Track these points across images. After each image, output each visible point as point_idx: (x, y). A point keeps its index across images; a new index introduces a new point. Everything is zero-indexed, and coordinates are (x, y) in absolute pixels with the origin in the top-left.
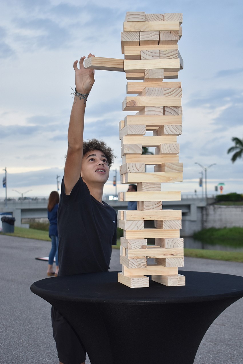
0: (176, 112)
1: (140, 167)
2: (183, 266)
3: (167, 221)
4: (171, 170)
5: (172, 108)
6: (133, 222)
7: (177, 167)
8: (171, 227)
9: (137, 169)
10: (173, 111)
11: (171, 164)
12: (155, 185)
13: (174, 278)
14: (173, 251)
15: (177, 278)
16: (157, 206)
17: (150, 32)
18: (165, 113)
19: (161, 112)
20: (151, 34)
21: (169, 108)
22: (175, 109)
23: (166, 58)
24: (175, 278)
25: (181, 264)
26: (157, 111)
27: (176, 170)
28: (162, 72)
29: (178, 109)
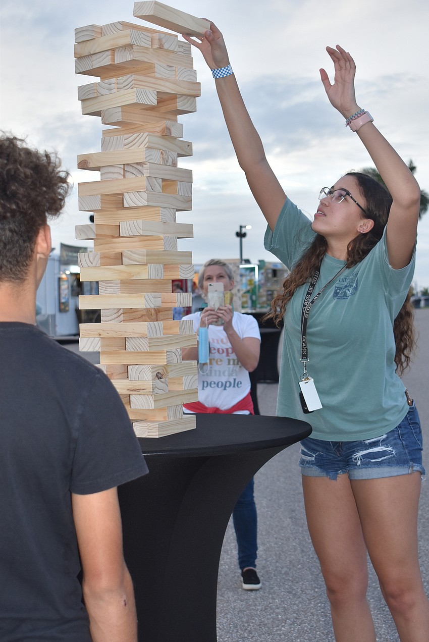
0: (140, 171)
1: (94, 259)
2: (153, 408)
3: (130, 339)
4: (130, 261)
5: (135, 165)
6: (88, 341)
7: (139, 257)
8: (136, 348)
9: (91, 262)
10: (137, 170)
11: (130, 253)
12: (114, 285)
13: (142, 425)
14: (137, 384)
15: (146, 425)
16: (116, 316)
17: (101, 54)
18: (127, 174)
19: (120, 173)
20: (102, 55)
21: (131, 165)
22: (139, 167)
23: (122, 89)
24: (144, 425)
25: (151, 406)
26: (116, 173)
27: (136, 261)
28: (119, 112)
29: (143, 166)
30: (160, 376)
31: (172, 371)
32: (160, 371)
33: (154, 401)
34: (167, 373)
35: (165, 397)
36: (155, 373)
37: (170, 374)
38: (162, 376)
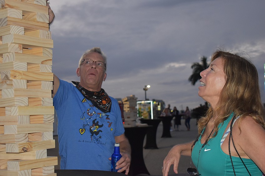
30: (25, 149)
31: (35, 146)
32: (25, 147)
33: (20, 166)
34: (31, 147)
35: (29, 163)
36: (22, 148)
37: (33, 148)
38: (27, 149)
